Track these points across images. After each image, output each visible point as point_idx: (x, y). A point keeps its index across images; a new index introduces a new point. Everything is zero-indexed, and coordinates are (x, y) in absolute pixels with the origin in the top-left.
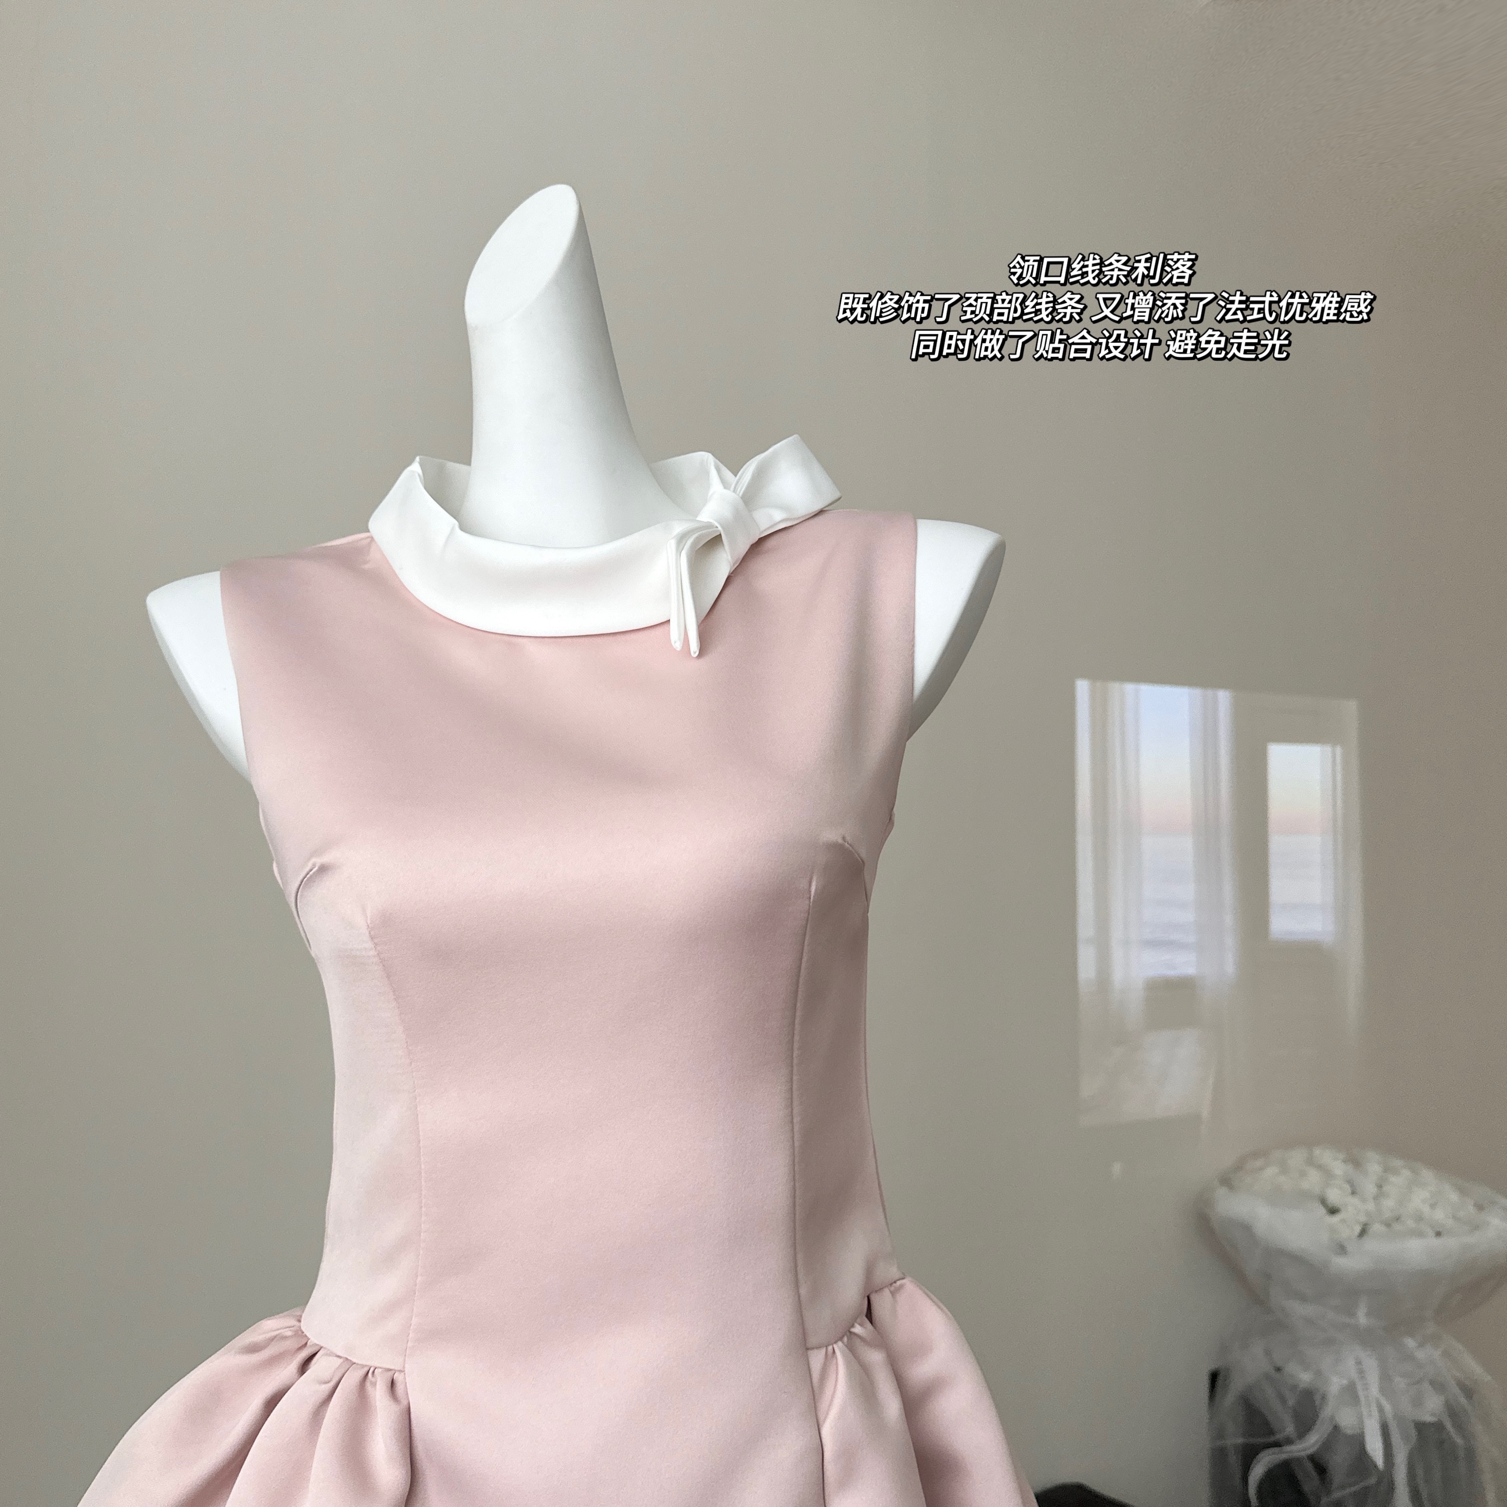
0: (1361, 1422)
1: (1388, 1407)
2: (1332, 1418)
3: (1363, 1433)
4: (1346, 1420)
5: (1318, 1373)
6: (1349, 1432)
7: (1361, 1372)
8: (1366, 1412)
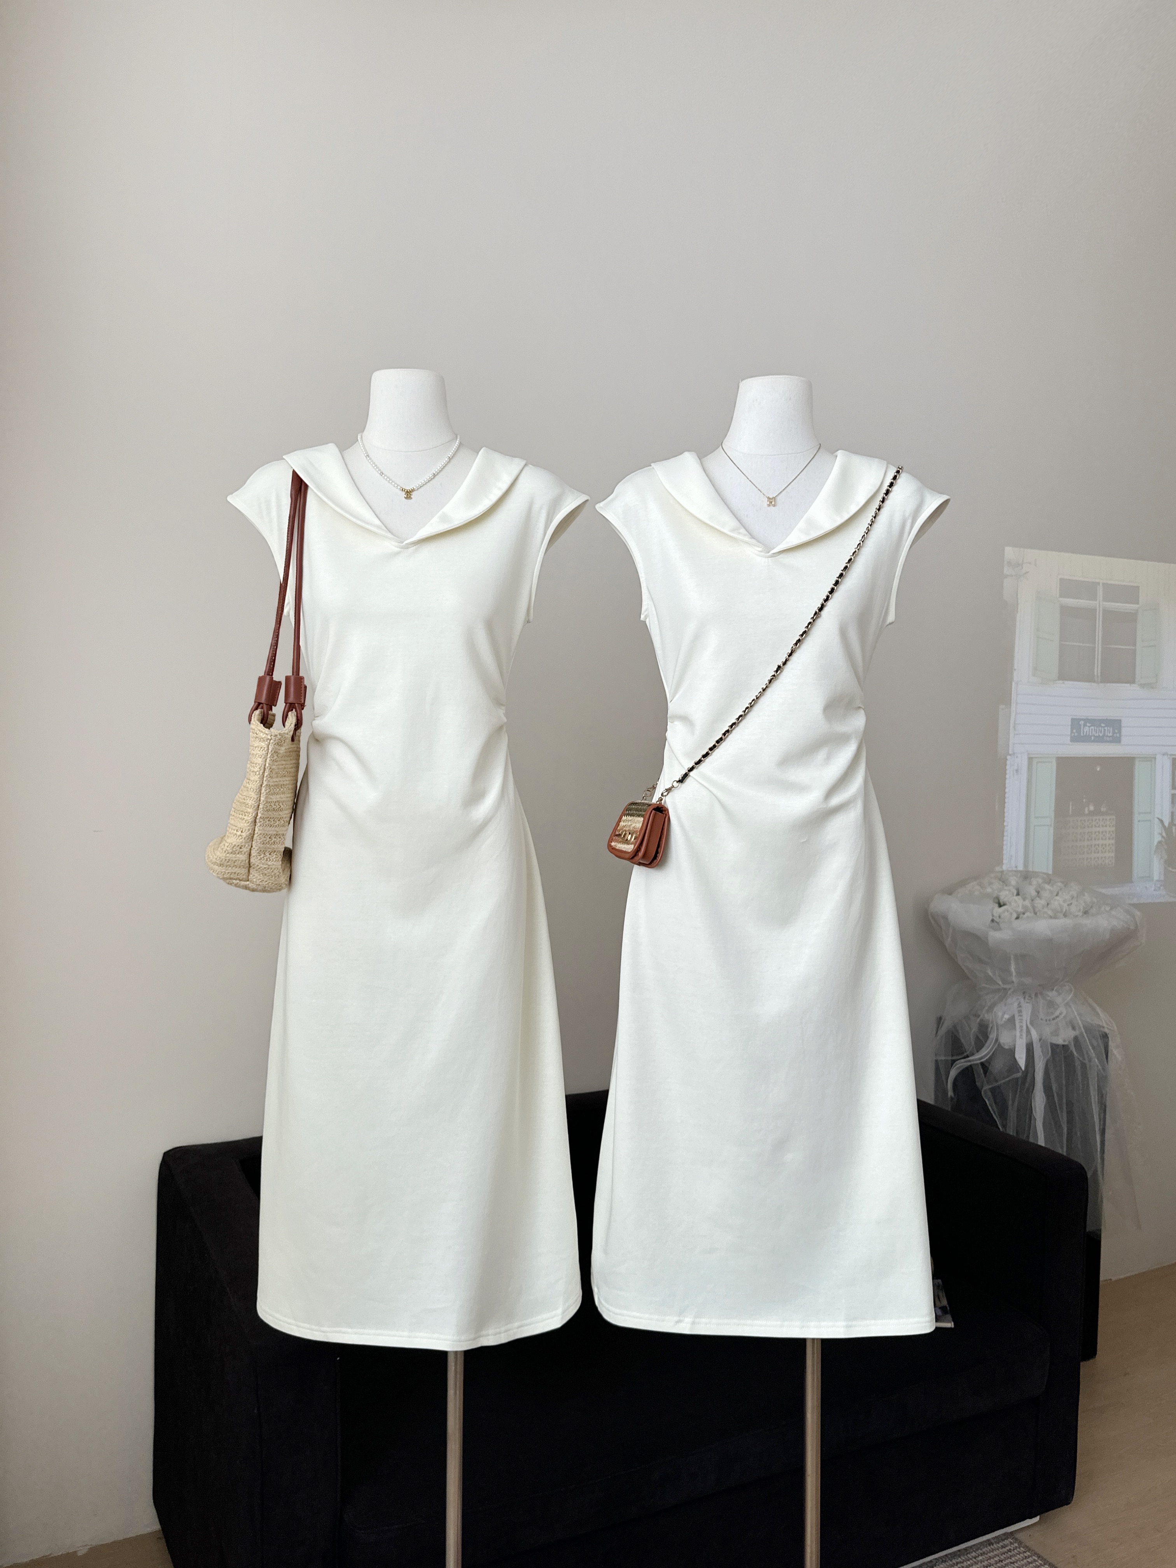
0: (1015, 1041)
1: (1034, 1034)
2: (997, 1040)
3: (1015, 1048)
4: (1005, 1039)
5: (994, 1014)
6: (1006, 1047)
7: (1020, 1012)
8: (1018, 1034)
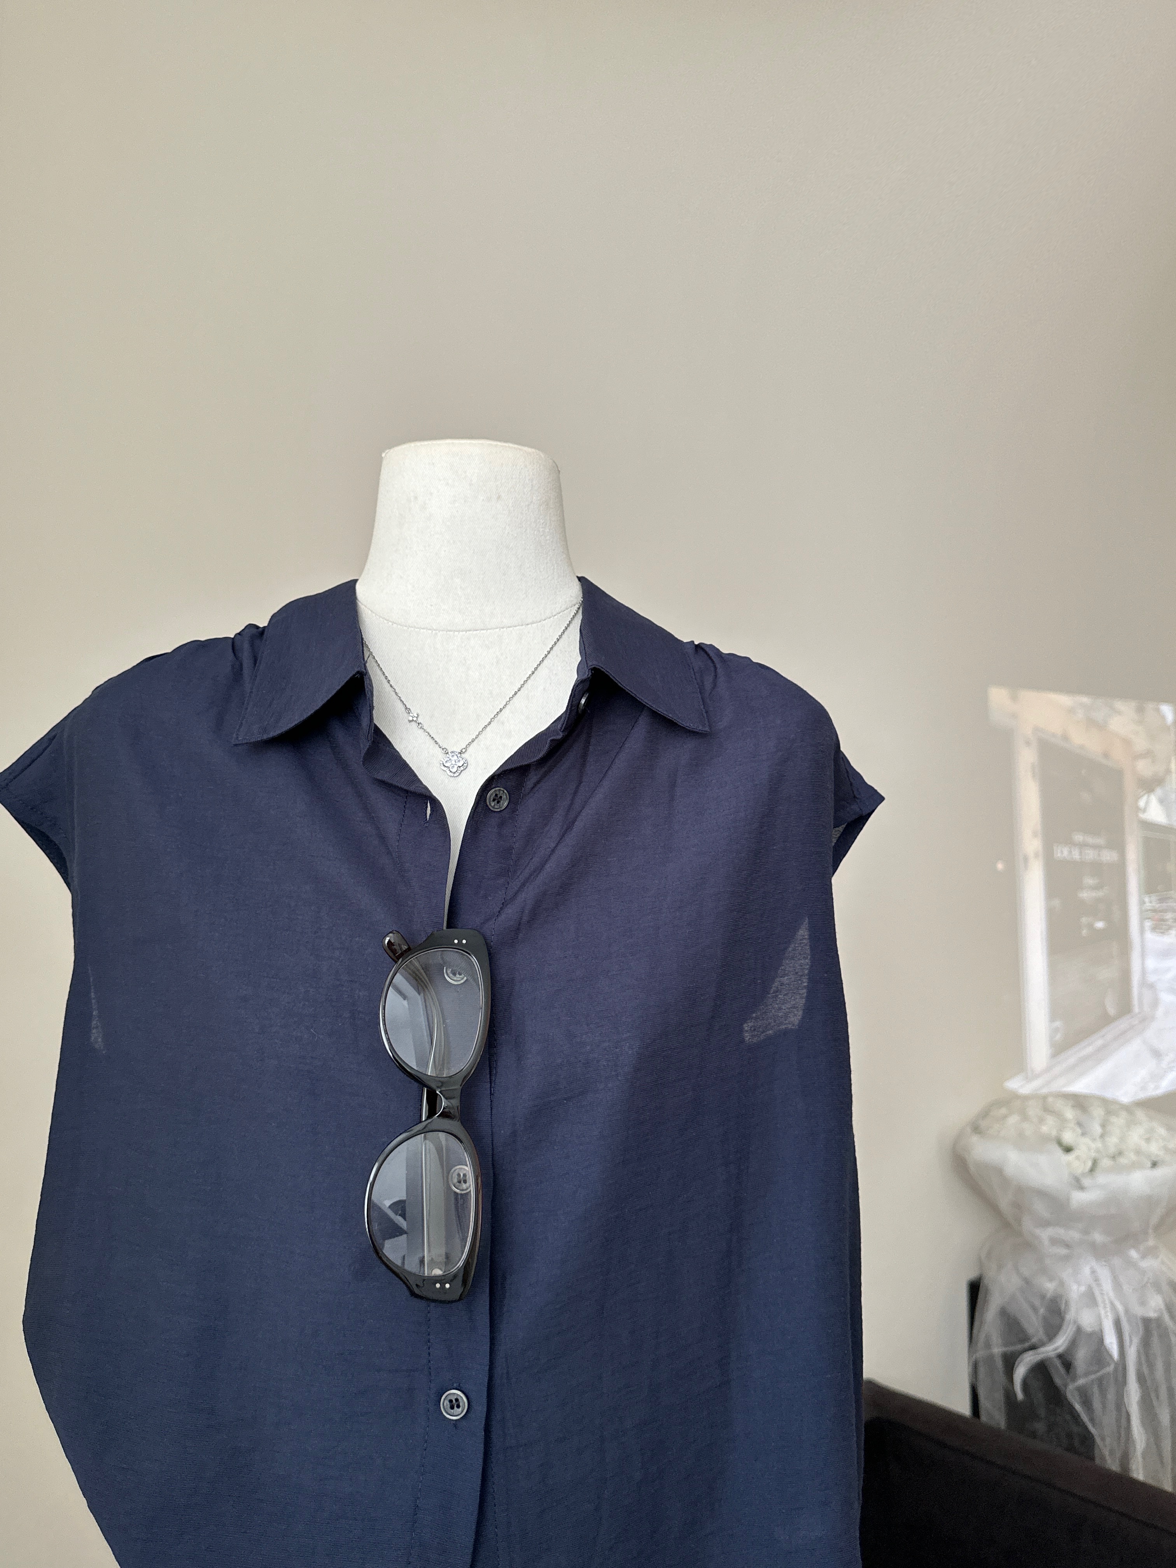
0: (1099, 1322)
1: (1120, 1308)
2: (1075, 1322)
3: (1102, 1331)
4: (1087, 1320)
5: (1062, 1284)
6: (1089, 1331)
7: (1097, 1280)
8: (1102, 1312)
